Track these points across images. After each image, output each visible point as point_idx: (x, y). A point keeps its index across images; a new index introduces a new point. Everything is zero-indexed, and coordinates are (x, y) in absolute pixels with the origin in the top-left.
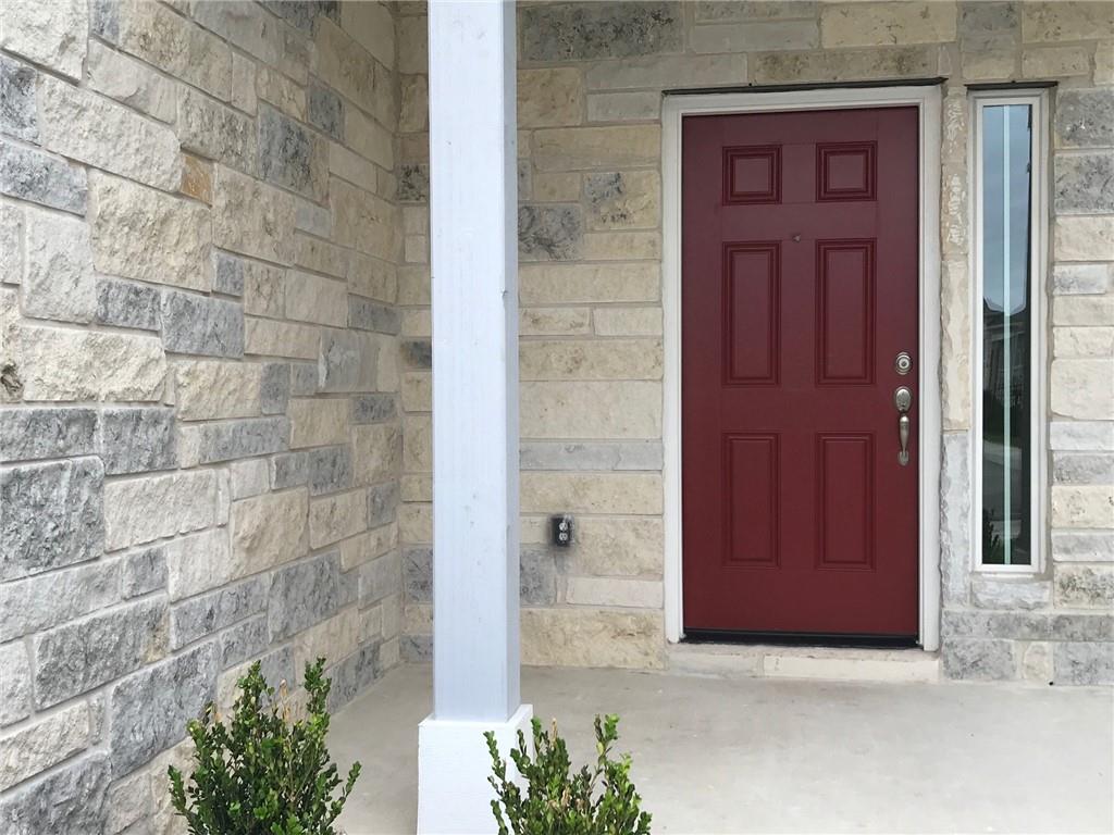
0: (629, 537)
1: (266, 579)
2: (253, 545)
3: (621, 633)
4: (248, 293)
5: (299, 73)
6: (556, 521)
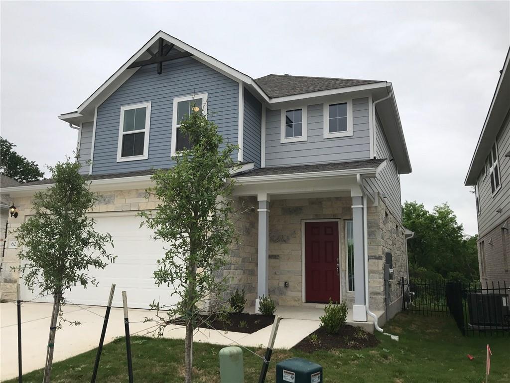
0: (297, 286)
1: (242, 285)
2: (240, 280)
3: (295, 300)
4: (240, 249)
5: (248, 221)
6: (286, 283)
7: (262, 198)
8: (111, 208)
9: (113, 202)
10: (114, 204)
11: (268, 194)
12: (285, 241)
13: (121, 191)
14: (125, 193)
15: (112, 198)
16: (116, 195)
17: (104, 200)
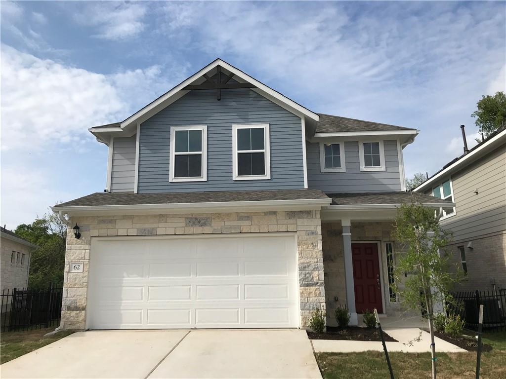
6: (336, 297)
7: (346, 223)
8: (207, 230)
9: (210, 225)
10: (211, 227)
11: (351, 221)
12: (332, 260)
13: (219, 214)
14: (223, 216)
15: (208, 220)
16: (213, 217)
17: (199, 222)
